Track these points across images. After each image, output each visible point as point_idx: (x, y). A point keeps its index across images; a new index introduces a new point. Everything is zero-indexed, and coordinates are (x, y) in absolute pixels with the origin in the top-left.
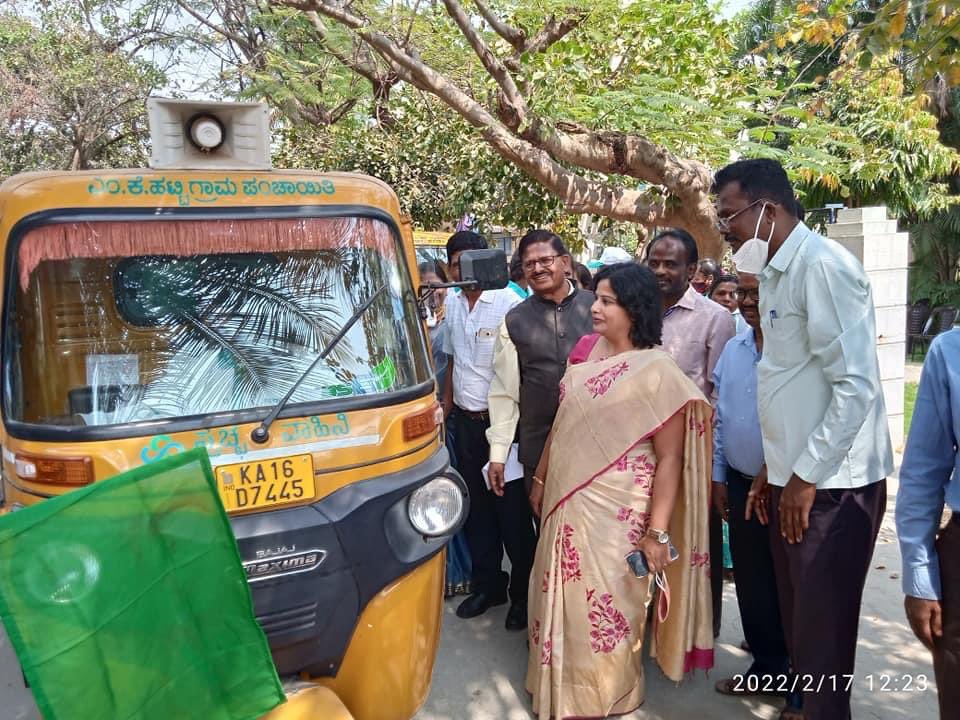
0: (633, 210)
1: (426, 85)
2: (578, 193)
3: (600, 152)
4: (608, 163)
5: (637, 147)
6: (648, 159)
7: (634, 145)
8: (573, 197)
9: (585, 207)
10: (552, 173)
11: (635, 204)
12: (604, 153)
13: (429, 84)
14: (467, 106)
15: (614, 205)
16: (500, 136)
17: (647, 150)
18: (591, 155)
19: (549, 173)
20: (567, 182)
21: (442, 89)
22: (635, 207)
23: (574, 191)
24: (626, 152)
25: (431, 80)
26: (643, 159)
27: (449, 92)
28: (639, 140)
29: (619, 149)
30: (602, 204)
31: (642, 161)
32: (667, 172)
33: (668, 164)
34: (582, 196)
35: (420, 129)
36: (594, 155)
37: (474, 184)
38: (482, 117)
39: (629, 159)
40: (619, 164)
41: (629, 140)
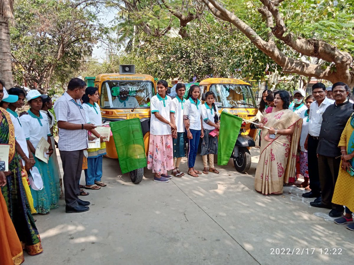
0: (314, 72)
1: (227, 18)
2: (289, 65)
3: (309, 47)
4: (311, 52)
5: (323, 46)
6: (327, 50)
7: (322, 44)
8: (287, 66)
9: (292, 70)
10: (279, 56)
11: (315, 70)
12: (311, 47)
13: (229, 18)
14: (245, 27)
15: (305, 70)
16: (259, 40)
17: (327, 47)
18: (306, 48)
19: (278, 55)
20: (285, 60)
21: (234, 20)
22: (315, 71)
23: (288, 63)
24: (319, 48)
25: (229, 17)
26: (325, 51)
27: (237, 22)
28: (324, 43)
29: (316, 46)
30: (300, 69)
31: (325, 52)
32: (336, 57)
33: (336, 53)
34: (291, 65)
35: (216, 37)
36: (307, 48)
37: (240, 60)
38: (251, 32)
39: (319, 50)
40: (315, 53)
41: (320, 42)
